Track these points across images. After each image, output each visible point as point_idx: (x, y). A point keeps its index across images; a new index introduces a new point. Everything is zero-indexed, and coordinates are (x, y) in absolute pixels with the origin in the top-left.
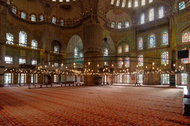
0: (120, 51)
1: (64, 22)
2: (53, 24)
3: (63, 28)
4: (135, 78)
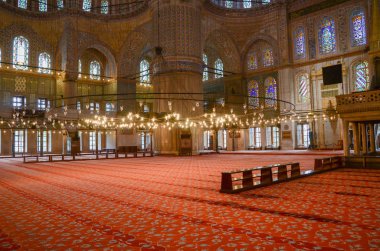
0: (252, 64)
1: (110, 6)
2: (85, 13)
3: (107, 19)
4: (290, 133)
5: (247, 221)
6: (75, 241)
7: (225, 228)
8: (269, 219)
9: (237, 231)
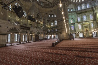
5: (42, 50)
6: (17, 61)
7: (39, 52)
8: (44, 50)
9: (40, 52)
